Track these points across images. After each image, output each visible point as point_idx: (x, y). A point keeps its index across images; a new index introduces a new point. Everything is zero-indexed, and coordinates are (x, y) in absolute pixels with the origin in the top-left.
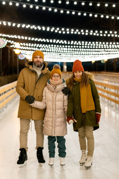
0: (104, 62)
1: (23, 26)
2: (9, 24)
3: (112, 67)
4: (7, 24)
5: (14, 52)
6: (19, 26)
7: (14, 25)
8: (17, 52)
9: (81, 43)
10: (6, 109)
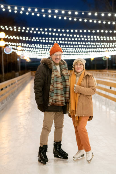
0: (106, 59)
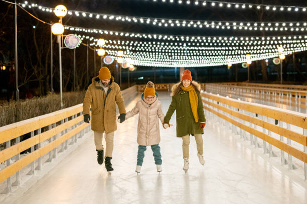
0: (246, 67)
1: (112, 17)
2: (84, 14)
3: (261, 74)
4: (80, 14)
5: (96, 52)
6: (98, 17)
7: (91, 15)
8: (101, 52)
9: (201, 38)
10: (80, 139)
